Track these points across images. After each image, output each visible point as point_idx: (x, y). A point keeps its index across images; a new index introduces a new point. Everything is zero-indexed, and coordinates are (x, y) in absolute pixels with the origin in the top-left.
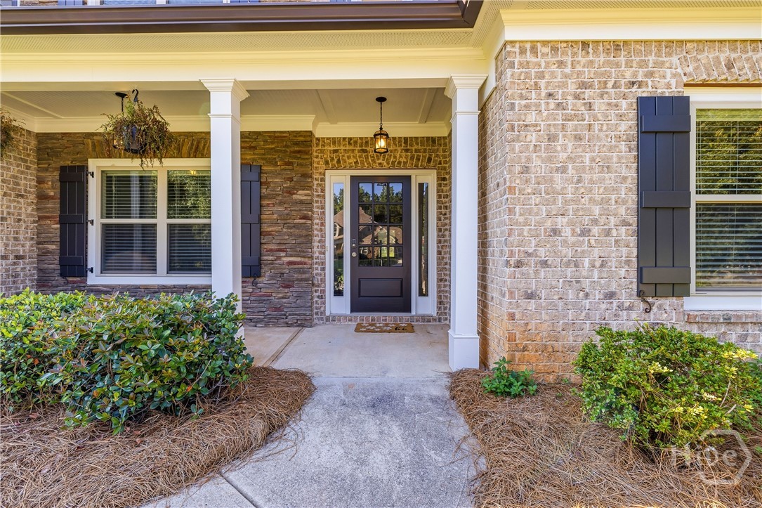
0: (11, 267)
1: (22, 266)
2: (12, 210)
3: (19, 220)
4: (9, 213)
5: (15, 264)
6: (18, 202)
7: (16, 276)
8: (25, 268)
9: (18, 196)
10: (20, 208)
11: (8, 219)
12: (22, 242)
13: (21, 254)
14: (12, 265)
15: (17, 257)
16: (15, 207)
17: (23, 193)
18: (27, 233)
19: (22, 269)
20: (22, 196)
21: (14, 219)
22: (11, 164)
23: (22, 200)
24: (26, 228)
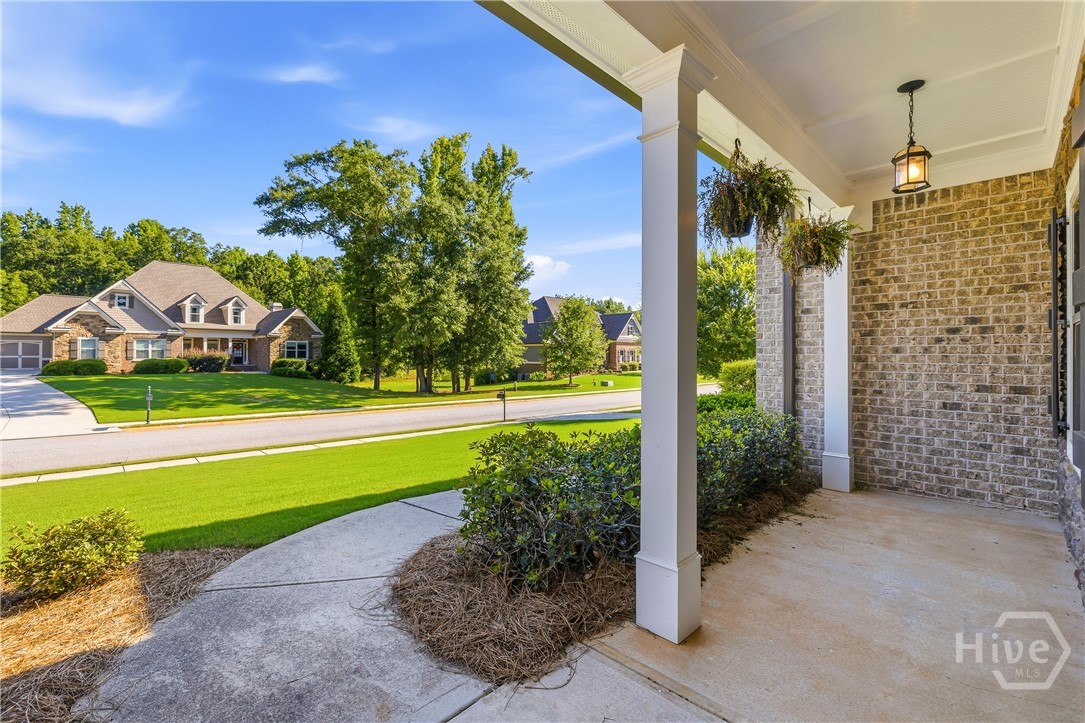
0: (1004, 406)
1: (1026, 406)
2: (1004, 314)
3: (1019, 329)
4: (998, 320)
5: (1009, 400)
6: (1017, 299)
7: (1015, 420)
8: (1032, 409)
9: (1016, 289)
10: (1022, 309)
11: (997, 329)
12: (1027, 365)
13: (1024, 384)
14: (1005, 402)
15: (1017, 390)
16: (1010, 309)
17: (1027, 281)
18: (1039, 350)
19: (1026, 410)
20: (1026, 288)
21: (1010, 327)
22: (1004, 241)
23: (1025, 295)
24: (1036, 340)
